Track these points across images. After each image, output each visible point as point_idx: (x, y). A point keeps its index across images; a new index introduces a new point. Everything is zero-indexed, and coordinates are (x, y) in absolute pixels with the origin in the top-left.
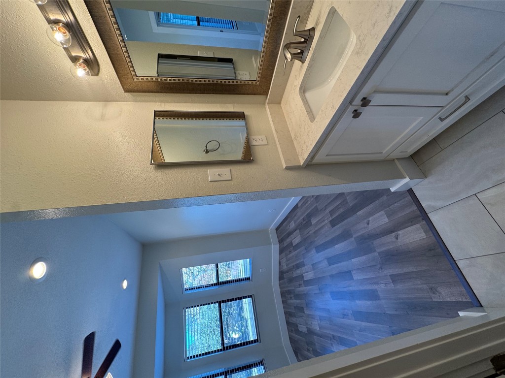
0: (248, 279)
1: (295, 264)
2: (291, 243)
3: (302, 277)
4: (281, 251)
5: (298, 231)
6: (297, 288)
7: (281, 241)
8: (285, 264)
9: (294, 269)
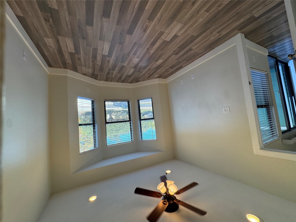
0: (93, 102)
1: (91, 59)
2: (71, 54)
3: (104, 56)
4: (75, 69)
5: (60, 38)
6: (109, 65)
7: (65, 66)
8: (87, 69)
9: (95, 62)
